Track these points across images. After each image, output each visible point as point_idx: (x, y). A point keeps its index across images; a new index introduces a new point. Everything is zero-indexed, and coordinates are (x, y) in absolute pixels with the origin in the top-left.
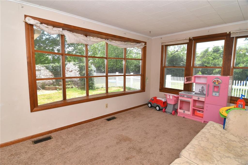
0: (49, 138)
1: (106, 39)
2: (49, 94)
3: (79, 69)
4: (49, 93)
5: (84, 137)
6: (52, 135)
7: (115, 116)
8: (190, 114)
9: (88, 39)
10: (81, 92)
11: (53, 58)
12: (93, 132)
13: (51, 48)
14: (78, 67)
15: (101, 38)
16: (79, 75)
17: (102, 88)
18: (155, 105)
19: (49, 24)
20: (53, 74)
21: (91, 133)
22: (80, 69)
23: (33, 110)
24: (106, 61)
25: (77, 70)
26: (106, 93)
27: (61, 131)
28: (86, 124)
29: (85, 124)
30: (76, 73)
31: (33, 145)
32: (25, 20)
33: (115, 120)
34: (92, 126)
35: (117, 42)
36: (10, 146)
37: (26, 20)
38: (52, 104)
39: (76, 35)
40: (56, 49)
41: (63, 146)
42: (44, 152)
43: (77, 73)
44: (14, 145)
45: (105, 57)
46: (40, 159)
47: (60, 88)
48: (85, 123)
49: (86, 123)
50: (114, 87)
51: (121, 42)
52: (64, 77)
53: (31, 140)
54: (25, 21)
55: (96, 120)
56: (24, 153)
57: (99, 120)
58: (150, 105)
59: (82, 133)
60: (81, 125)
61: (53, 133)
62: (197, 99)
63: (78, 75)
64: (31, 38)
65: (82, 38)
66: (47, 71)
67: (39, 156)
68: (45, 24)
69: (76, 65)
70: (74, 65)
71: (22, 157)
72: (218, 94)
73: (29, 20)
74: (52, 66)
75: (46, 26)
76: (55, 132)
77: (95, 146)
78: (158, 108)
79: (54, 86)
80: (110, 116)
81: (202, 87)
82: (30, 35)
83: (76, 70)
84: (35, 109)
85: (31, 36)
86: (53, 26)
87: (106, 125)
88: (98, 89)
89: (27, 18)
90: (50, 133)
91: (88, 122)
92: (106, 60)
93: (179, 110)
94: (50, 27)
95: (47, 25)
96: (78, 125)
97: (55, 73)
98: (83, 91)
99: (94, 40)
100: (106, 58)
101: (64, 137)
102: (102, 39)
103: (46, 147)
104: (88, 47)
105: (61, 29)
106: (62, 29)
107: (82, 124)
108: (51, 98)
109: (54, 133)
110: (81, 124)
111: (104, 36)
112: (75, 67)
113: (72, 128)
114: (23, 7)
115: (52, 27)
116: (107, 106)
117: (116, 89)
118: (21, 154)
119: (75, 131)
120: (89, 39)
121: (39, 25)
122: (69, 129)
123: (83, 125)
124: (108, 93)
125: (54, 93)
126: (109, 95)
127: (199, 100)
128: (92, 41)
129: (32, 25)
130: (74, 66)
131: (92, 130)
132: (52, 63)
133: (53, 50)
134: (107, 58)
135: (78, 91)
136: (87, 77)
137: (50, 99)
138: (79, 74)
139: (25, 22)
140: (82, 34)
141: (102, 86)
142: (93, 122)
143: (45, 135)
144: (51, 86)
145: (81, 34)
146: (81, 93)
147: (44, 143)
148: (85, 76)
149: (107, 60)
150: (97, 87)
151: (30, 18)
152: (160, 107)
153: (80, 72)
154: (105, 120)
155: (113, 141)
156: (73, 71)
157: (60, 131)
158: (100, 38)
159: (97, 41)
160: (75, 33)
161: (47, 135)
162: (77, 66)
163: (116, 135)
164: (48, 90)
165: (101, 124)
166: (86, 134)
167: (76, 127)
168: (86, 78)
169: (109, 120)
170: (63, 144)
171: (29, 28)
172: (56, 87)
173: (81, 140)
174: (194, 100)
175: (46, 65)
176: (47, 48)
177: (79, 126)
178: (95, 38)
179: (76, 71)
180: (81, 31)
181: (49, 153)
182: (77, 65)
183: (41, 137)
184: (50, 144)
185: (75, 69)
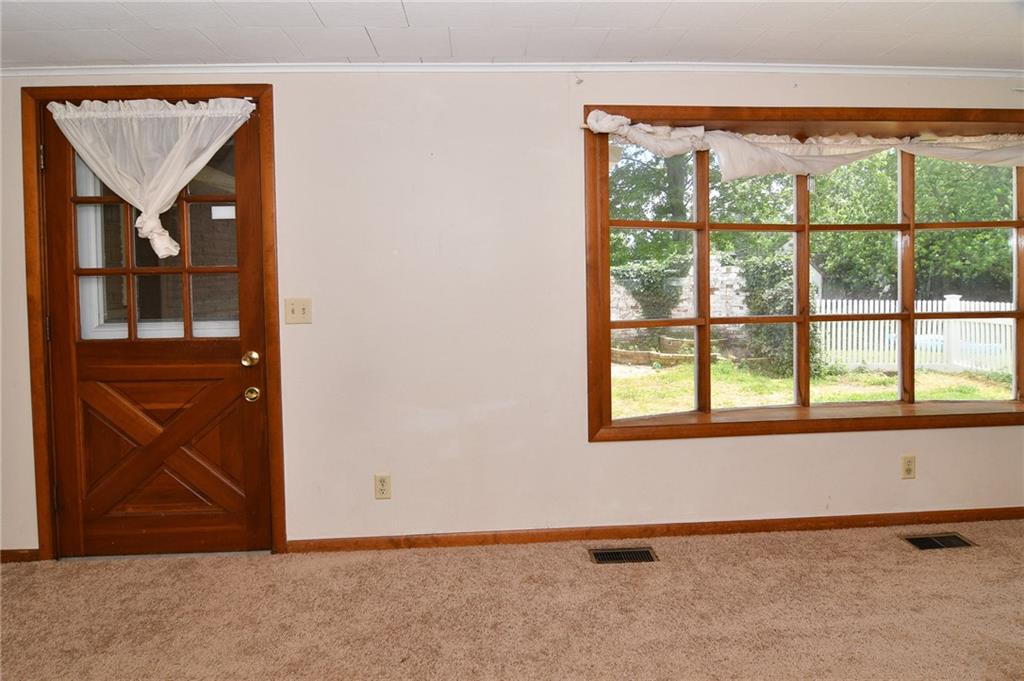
0: (645, 555)
1: (901, 137)
2: (626, 380)
3: (743, 282)
4: (626, 376)
5: (793, 597)
6: (656, 544)
7: (963, 530)
9: (809, 150)
10: (755, 383)
11: (640, 241)
12: (836, 582)
13: (632, 204)
14: (740, 274)
15: (874, 136)
16: (745, 306)
17: (861, 370)
19: (656, 120)
20: (641, 301)
21: (827, 587)
22: (748, 282)
23: (597, 435)
24: (900, 240)
25: (737, 287)
26: (902, 400)
27: (690, 539)
28: (795, 532)
29: (793, 535)
30: (732, 298)
31: (591, 563)
32: (586, 122)
33: (962, 551)
34: (827, 551)
35: (973, 139)
36: (525, 546)
37: (588, 121)
38: (657, 423)
39: (756, 140)
40: (650, 206)
41: (703, 607)
42: (633, 606)
43: (737, 297)
44: (536, 545)
45: (899, 222)
46: (619, 625)
47: (666, 359)
48: (790, 530)
49: (798, 530)
50: (935, 372)
51: (995, 137)
52: (704, 317)
53: (583, 541)
54: (585, 126)
55: (847, 527)
56: (568, 584)
57: (867, 529)
59: (782, 575)
60: (773, 535)
61: (657, 538)
63: (741, 308)
64: (601, 179)
65: (781, 150)
66: (619, 292)
67: (616, 616)
68: (644, 121)
69: (730, 264)
70: (723, 264)
71: (560, 599)
73: (597, 121)
74: (638, 271)
75: (648, 128)
76: (666, 538)
77: (856, 656)
79: (640, 348)
80: (928, 522)
82: (598, 169)
83: (732, 286)
84: (602, 431)
85: (601, 173)
86: (670, 126)
87: (907, 567)
88: (838, 378)
89: (593, 114)
90: (649, 537)
91: (805, 529)
92: (903, 235)
94: (662, 130)
95: (652, 125)
96: (760, 531)
97: (645, 299)
98: (763, 379)
99: (837, 151)
100: (904, 228)
101: (703, 569)
102: (880, 138)
103: (636, 585)
104: (811, 183)
105: (699, 131)
106: (702, 128)
107: (779, 531)
108: (633, 397)
109: (662, 538)
110: (773, 530)
111: (892, 125)
112: (728, 271)
113: (735, 537)
114: (582, 81)
115: (668, 128)
116: (909, 471)
117: (943, 386)
118: (559, 584)
119: (747, 554)
120: (814, 151)
121: (626, 130)
122: (718, 538)
123: (782, 535)
124: (912, 400)
125: (642, 379)
126: (918, 414)
128: (832, 154)
129: (604, 136)
130: (724, 269)
131: (829, 573)
132: (632, 259)
133: (638, 209)
134: (909, 225)
135: (740, 377)
136: (802, 320)
137: (631, 399)
138: (744, 301)
139: (585, 129)
140: (785, 134)
141: (860, 364)
142: (836, 533)
143: (631, 538)
144: (631, 347)
145: (778, 135)
146: (753, 389)
147: (628, 567)
148: (795, 313)
149: (907, 238)
150: (831, 368)
151: (601, 113)
153: (748, 294)
154: (896, 541)
155: (963, 667)
156: (718, 289)
157: (683, 535)
158: (870, 138)
159: (856, 151)
160: (751, 135)
161: (639, 540)
162: (735, 270)
163: (980, 638)
164: (620, 363)
165: (877, 554)
166: (799, 581)
167: (749, 536)
168: (798, 324)
169: (923, 543)
170: (700, 598)
171: (598, 144)
172: (649, 355)
173: (780, 605)
175: (617, 268)
176: (619, 206)
177: (763, 535)
178: (844, 140)
179: (729, 289)
180: (782, 120)
181: (650, 614)
182: (738, 265)
183: (616, 544)
184: (650, 581)
185: (728, 283)
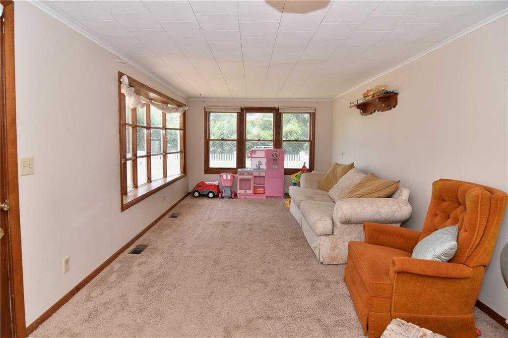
6: (138, 243)
8: (251, 193)
18: (205, 191)
53: (122, 254)
58: (196, 194)
62: (258, 175)
72: (276, 167)
78: (211, 195)
81: (259, 162)
84: (124, 206)
93: (239, 192)
116: (165, 200)
127: (261, 175)
152: (215, 193)
169: (174, 217)
174: (255, 176)
